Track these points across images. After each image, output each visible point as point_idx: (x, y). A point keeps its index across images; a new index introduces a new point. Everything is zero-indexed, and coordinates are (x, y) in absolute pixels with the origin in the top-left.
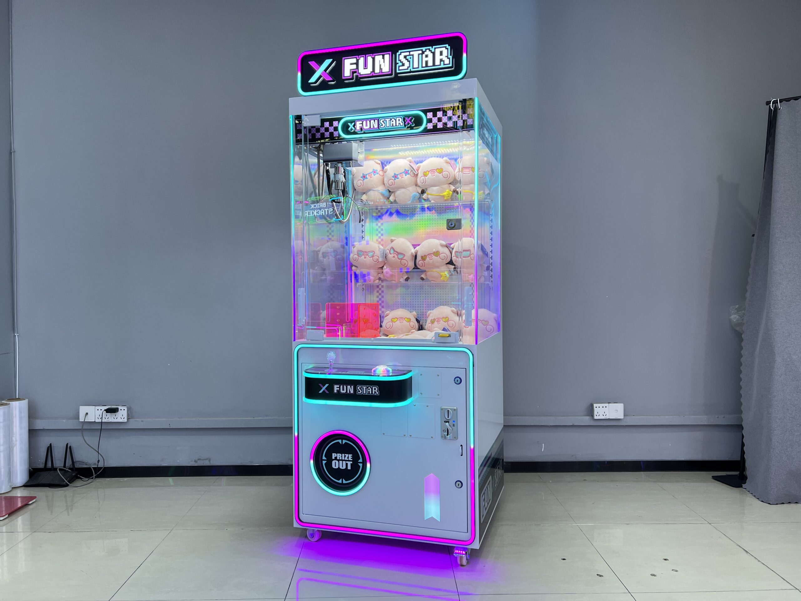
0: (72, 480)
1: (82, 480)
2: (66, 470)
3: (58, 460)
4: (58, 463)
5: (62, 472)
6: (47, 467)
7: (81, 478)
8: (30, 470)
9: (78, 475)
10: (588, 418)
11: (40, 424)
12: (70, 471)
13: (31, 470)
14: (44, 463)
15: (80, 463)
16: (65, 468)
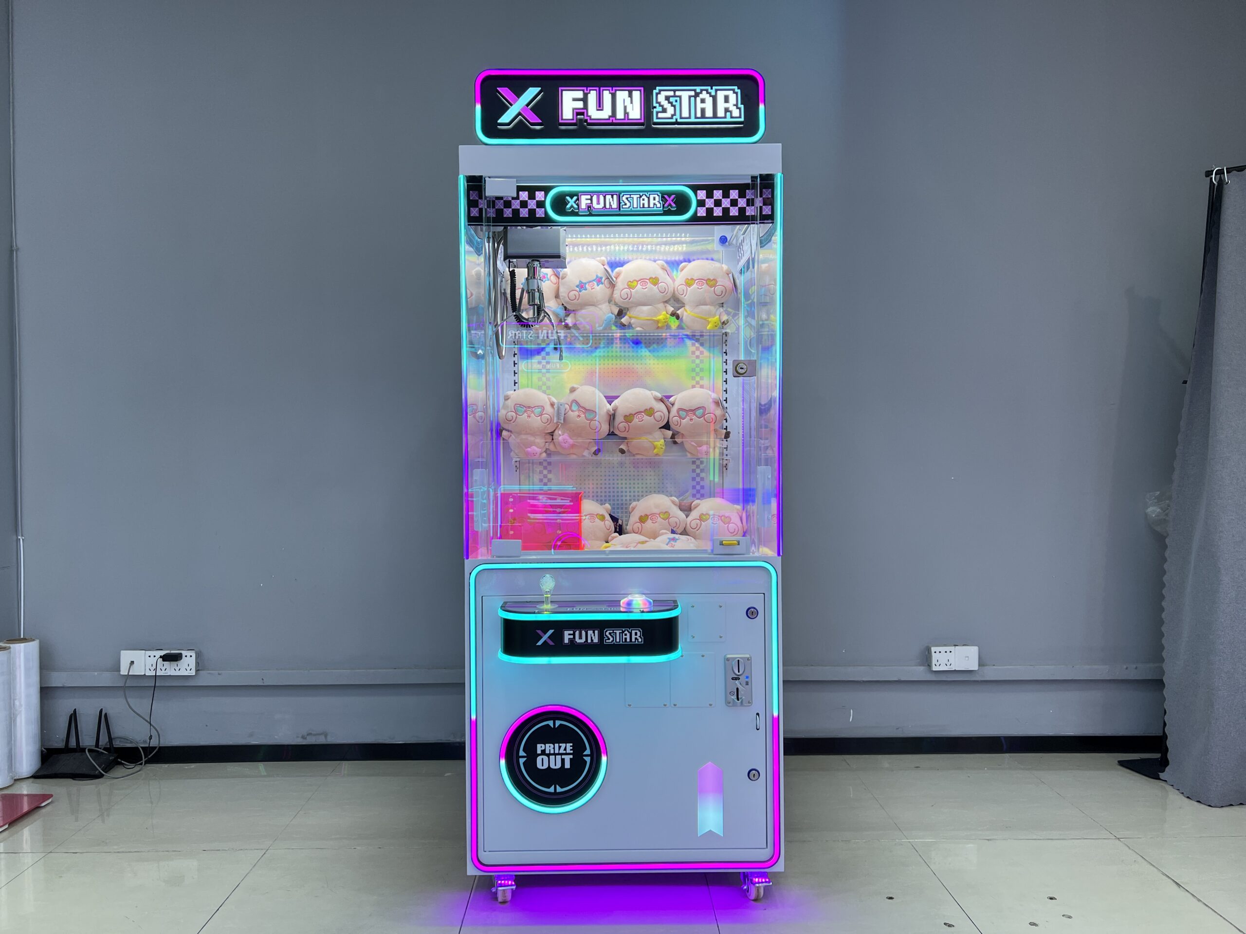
0: (108, 768)
1: (126, 767)
2: (98, 751)
3: (85, 735)
4: (88, 741)
5: (94, 754)
6: (69, 747)
7: (123, 764)
8: (42, 752)
9: (119, 760)
10: (922, 668)
11: (58, 679)
12: (107, 753)
13: (44, 751)
14: (65, 739)
15: (122, 740)
16: (98, 748)
